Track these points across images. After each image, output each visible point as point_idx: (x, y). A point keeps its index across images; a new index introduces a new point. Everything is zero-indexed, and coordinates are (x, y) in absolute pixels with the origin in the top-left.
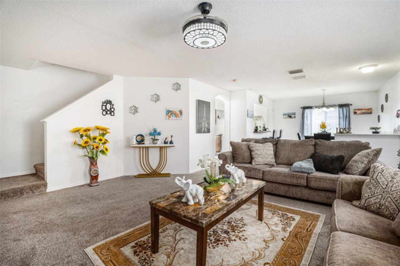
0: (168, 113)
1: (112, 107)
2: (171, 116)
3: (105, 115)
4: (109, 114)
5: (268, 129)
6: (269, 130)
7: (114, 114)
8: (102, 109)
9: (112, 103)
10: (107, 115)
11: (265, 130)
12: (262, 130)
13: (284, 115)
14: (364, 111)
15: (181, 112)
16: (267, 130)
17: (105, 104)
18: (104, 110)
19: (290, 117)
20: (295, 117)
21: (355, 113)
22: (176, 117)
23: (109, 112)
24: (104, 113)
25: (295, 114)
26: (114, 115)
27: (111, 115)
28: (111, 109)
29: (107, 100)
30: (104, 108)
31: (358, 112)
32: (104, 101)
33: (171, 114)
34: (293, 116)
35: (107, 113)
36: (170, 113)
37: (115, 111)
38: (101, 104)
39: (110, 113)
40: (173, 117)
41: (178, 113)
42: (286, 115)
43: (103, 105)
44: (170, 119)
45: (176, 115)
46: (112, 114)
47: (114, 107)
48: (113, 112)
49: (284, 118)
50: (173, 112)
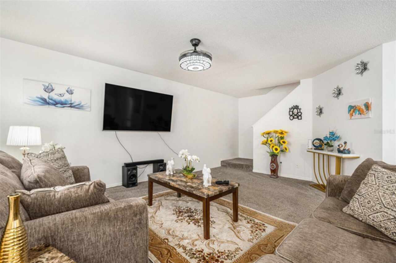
0: (350, 111)
1: (299, 111)
2: (354, 114)
3: (293, 119)
4: (296, 118)
7: (301, 117)
8: (290, 115)
9: (299, 108)
10: (294, 119)
15: (367, 106)
17: (292, 110)
18: (291, 115)
22: (361, 114)
23: (295, 117)
24: (292, 118)
26: (301, 119)
27: (299, 119)
28: (298, 113)
29: (294, 106)
30: (291, 114)
32: (291, 107)
33: (354, 111)
35: (294, 118)
36: (352, 110)
37: (302, 115)
38: (289, 110)
39: (298, 117)
40: (357, 115)
41: (363, 107)
43: (290, 111)
44: (353, 117)
45: (361, 112)
46: (300, 117)
47: (301, 111)
48: (300, 116)
50: (356, 107)
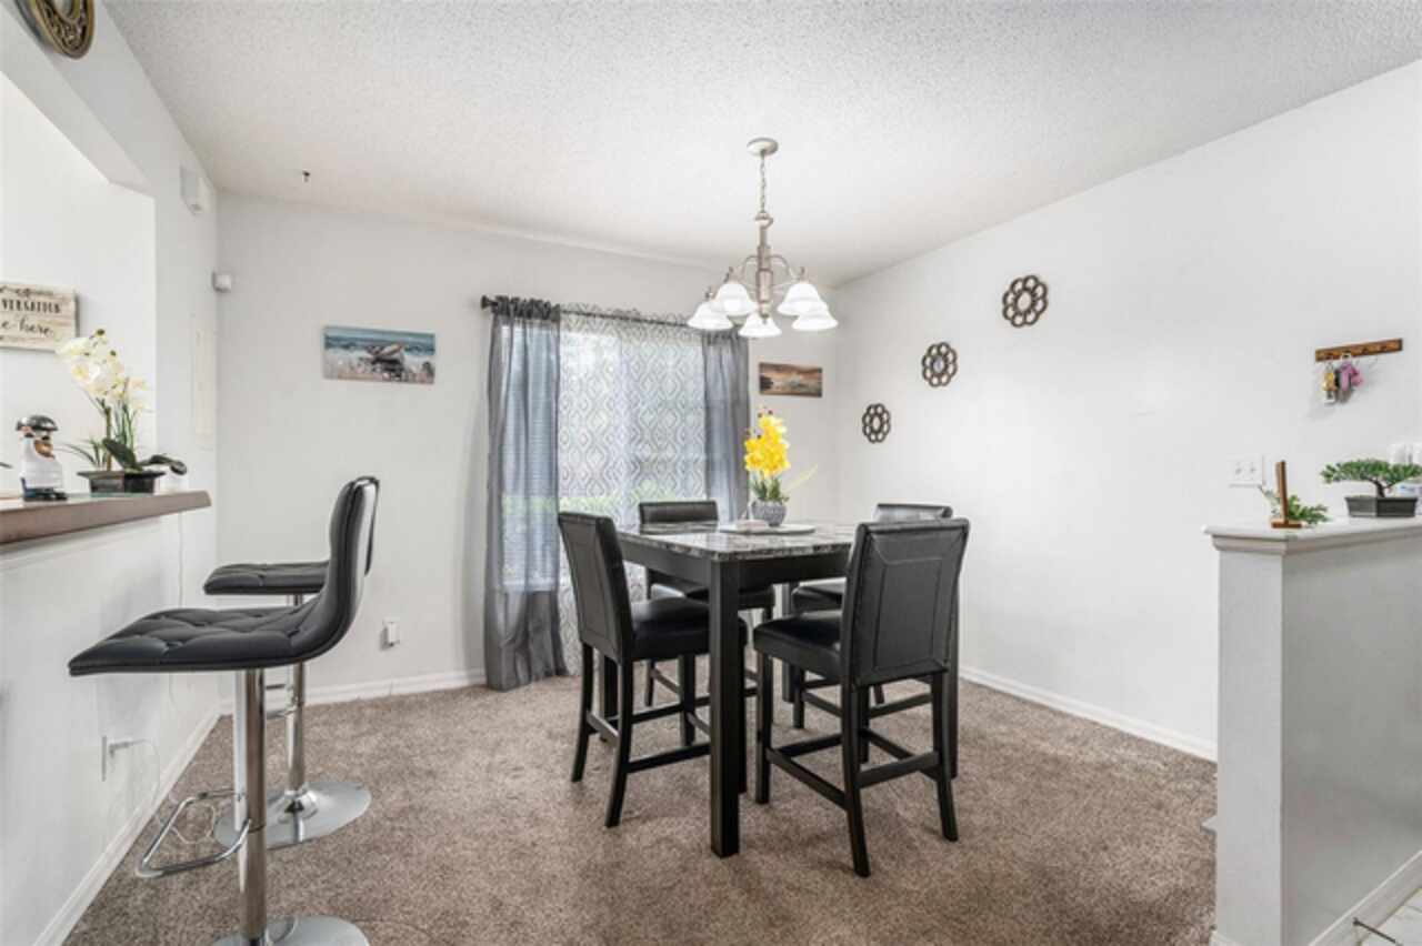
5: (178, 469)
6: (185, 484)
11: (139, 481)
12: (76, 488)
13: (330, 342)
14: (797, 378)
16: (163, 485)
19: (389, 365)
20: (429, 370)
21: (765, 385)
25: (431, 350)
31: (778, 380)
34: (412, 362)
42: (348, 345)
49: (334, 373)
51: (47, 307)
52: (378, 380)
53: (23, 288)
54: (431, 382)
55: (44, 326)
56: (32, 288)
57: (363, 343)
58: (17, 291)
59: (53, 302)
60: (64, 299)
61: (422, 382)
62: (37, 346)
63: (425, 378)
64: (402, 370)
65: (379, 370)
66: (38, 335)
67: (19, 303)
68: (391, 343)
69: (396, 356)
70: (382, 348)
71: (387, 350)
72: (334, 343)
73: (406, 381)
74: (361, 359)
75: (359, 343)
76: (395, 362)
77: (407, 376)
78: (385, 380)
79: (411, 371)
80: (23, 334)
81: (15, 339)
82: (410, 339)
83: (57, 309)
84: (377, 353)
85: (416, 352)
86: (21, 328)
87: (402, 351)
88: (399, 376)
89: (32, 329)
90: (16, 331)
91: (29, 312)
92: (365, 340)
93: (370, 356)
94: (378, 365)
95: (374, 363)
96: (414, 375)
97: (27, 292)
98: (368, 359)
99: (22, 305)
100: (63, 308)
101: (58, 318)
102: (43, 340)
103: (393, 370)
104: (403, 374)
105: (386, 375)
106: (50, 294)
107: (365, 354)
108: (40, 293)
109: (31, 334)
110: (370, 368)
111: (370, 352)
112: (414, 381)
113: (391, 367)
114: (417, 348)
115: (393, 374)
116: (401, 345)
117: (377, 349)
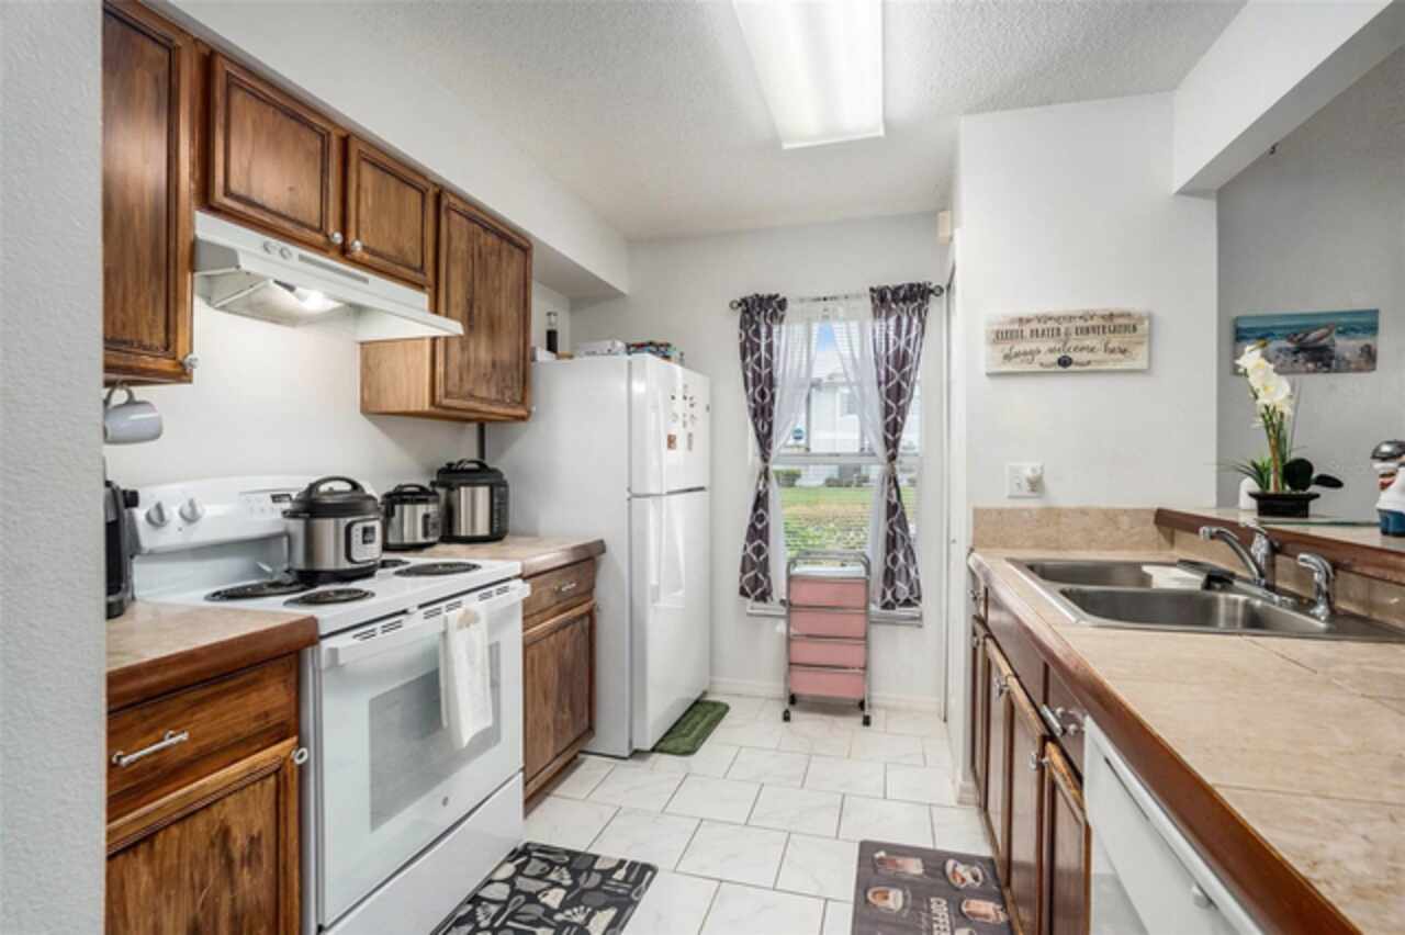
51: (1126, 328)
52: (1299, 372)
53: (1107, 313)
54: (1374, 369)
55: (1123, 348)
56: (1115, 312)
57: (1281, 332)
58: (1103, 317)
59: (1132, 322)
60: (1141, 319)
61: (1359, 370)
62: (1118, 367)
63: (1363, 364)
64: (1332, 358)
65: (1301, 361)
66: (1120, 356)
67: (1104, 327)
68: (1317, 328)
69: (1322, 342)
70: (1307, 335)
71: (1313, 335)
72: (1248, 335)
73: (1337, 371)
74: (1280, 350)
75: (1277, 332)
76: (1324, 349)
77: (1338, 366)
78: (1308, 372)
79: (1344, 359)
80: (1107, 356)
81: (1099, 362)
82: (1344, 320)
83: (1135, 329)
84: (1300, 340)
85: (1353, 334)
86: (1105, 351)
87: (1334, 335)
88: (1329, 366)
89: (1112, 351)
90: (1101, 355)
91: (1112, 335)
92: (1285, 327)
93: (1290, 345)
94: (1300, 355)
95: (1295, 353)
96: (1349, 362)
97: (1111, 316)
98: (1288, 349)
99: (1107, 330)
100: (1139, 327)
101: (1134, 337)
102: (1120, 361)
103: (1320, 359)
104: (1334, 362)
105: (1310, 365)
106: (1129, 315)
107: (1285, 344)
108: (1122, 315)
109: (1113, 356)
110: (1291, 359)
111: (1291, 340)
112: (1348, 370)
113: (1318, 355)
114: (1353, 330)
115: (1319, 364)
116: (1330, 328)
117: (1300, 336)
